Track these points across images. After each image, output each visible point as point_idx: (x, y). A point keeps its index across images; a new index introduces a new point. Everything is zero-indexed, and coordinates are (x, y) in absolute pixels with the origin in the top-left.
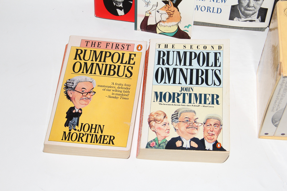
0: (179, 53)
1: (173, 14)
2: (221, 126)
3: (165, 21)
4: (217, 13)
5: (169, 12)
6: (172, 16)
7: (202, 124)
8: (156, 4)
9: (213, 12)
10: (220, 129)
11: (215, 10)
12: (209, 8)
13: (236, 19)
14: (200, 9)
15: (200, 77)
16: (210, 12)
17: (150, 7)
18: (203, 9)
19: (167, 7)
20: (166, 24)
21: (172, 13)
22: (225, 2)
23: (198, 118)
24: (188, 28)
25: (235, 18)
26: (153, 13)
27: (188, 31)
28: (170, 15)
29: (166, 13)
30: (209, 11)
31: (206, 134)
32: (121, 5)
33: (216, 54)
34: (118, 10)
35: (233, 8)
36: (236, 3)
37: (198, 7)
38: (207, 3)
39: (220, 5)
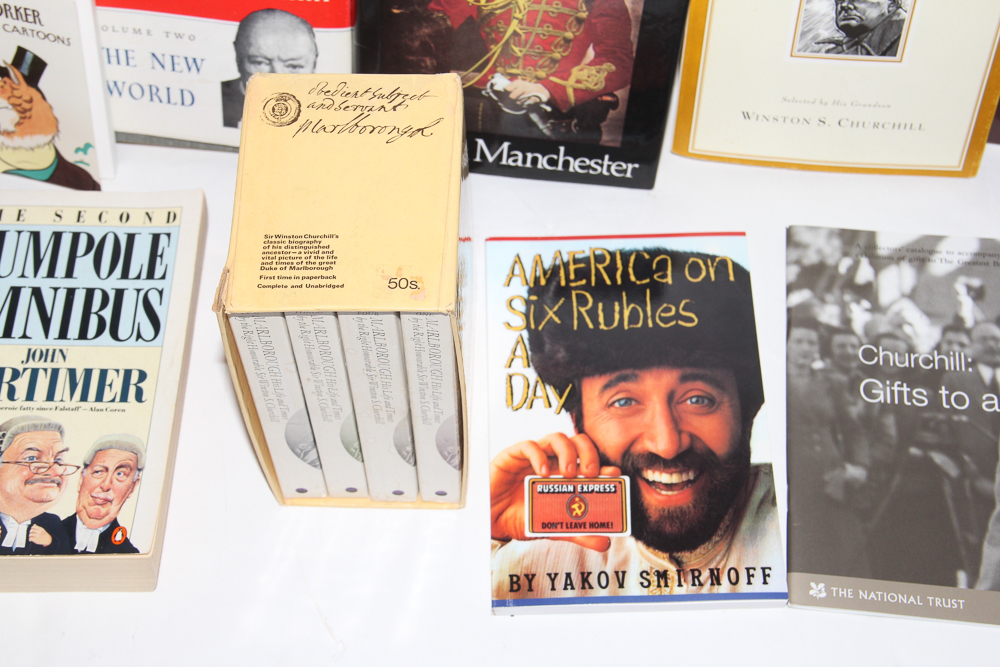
0: (36, 236)
1: (30, 110)
2: (137, 472)
3: (13, 132)
4: (183, 104)
5: (18, 101)
6: (28, 114)
7: (78, 467)
9: (169, 102)
10: (134, 483)
11: (176, 97)
12: (154, 90)
14: (126, 92)
15: (96, 313)
16: (160, 101)
18: (137, 91)
19: (7, 87)
20: (17, 141)
21: (26, 106)
22: (198, 70)
23: (67, 450)
24: (85, 153)
25: (240, 120)
27: (88, 164)
28: (24, 113)
29: (10, 107)
31: (87, 500)
33: (156, 238)
35: (229, 88)
36: (234, 74)
37: (120, 85)
38: (142, 72)
39: (182, 80)
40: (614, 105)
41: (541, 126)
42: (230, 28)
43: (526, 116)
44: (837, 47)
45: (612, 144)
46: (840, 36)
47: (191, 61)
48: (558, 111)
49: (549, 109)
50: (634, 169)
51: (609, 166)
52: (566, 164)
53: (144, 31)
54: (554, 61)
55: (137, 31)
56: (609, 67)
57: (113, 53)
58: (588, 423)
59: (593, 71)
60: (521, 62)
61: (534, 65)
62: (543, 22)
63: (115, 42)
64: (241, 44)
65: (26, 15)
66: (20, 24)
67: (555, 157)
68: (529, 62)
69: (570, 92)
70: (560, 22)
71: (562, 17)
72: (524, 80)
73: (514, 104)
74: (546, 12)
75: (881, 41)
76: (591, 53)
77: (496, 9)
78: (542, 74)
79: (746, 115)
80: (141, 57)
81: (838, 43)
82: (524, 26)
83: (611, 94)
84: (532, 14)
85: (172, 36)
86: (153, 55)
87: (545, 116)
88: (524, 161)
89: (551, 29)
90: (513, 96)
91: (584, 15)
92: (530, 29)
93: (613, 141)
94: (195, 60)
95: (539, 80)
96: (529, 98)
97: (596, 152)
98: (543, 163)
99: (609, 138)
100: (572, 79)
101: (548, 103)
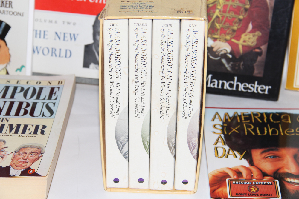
2: (41, 154)
4: (66, 57)
7: (12, 153)
9: (60, 56)
10: (39, 158)
11: (63, 54)
12: (54, 50)
13: (92, 65)
14: (41, 52)
15: (24, 109)
16: (56, 56)
18: (46, 51)
22: (75, 39)
23: (7, 147)
24: (21, 71)
25: (90, 64)
30: (54, 54)
31: (15, 162)
33: (52, 89)
35: (88, 48)
36: (90, 41)
37: (39, 48)
38: (50, 42)
39: (68, 45)
40: (260, 54)
41: (227, 66)
42: (92, 18)
43: (220, 60)
45: (259, 75)
47: (72, 35)
48: (234, 58)
49: (230, 56)
50: (269, 89)
51: (257, 88)
52: (237, 86)
53: (54, 22)
54: (234, 31)
55: (51, 22)
56: (258, 33)
57: (38, 32)
58: (256, 163)
59: (251, 35)
60: (219, 32)
61: (225, 33)
62: (230, 11)
63: (40, 27)
64: (96, 27)
65: (6, 4)
66: (2, 9)
67: (232, 82)
68: (223, 31)
69: (241, 47)
70: (237, 11)
71: (239, 8)
72: (220, 41)
74: (231, 6)
76: (250, 27)
77: (210, 4)
78: (228, 37)
80: (51, 35)
82: (222, 13)
83: (259, 48)
84: (225, 6)
85: (66, 24)
86: (56, 33)
87: (229, 60)
88: (218, 85)
89: (233, 14)
90: (214, 50)
91: (248, 7)
92: (224, 14)
93: (260, 73)
94: (74, 35)
95: (227, 41)
96: (222, 51)
97: (251, 80)
98: (227, 86)
99: (257, 72)
100: (242, 40)
101: (230, 53)
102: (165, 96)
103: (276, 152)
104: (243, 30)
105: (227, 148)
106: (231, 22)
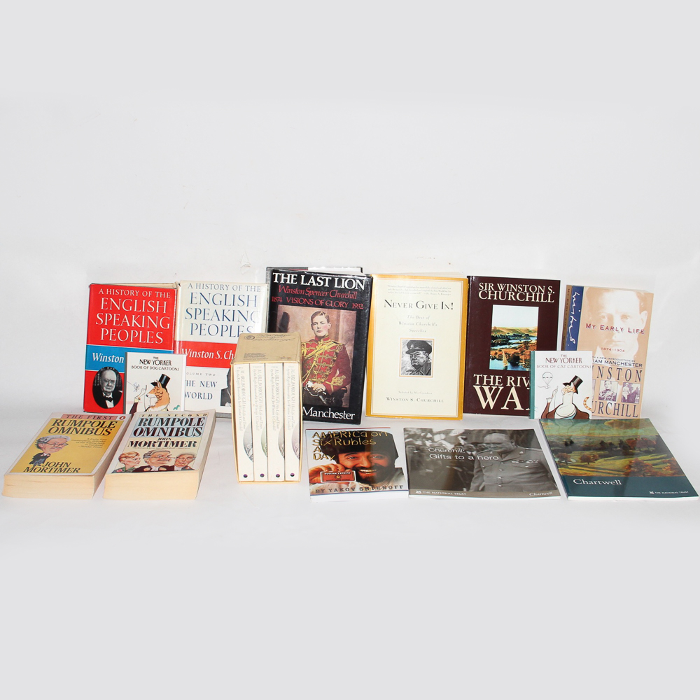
0: (162, 419)
1: (162, 396)
2: (194, 458)
3: (154, 406)
4: (208, 399)
5: (158, 394)
6: (161, 398)
7: (175, 458)
8: (145, 387)
9: (204, 398)
10: (193, 460)
11: (206, 397)
12: (200, 394)
13: (227, 404)
14: (190, 396)
15: (181, 432)
16: (201, 398)
17: (139, 391)
18: (194, 396)
19: (156, 390)
20: (155, 409)
21: (160, 395)
22: (215, 386)
23: (171, 455)
25: (225, 403)
26: (142, 398)
28: (159, 398)
29: (155, 397)
31: (177, 463)
32: (111, 396)
33: (200, 419)
34: (107, 402)
35: (223, 392)
37: (189, 393)
38: (197, 388)
39: (210, 390)
40: (346, 391)
41: (323, 400)
43: (318, 397)
44: (413, 373)
46: (413, 368)
48: (328, 395)
49: (325, 394)
50: (354, 416)
51: (345, 415)
52: (331, 415)
53: (199, 374)
54: (327, 375)
55: (197, 374)
56: (344, 377)
57: (189, 382)
59: (339, 378)
60: (316, 377)
61: (321, 377)
62: (323, 362)
63: (190, 378)
64: (229, 377)
65: (167, 362)
66: (164, 366)
67: (328, 412)
68: (319, 376)
69: (332, 386)
70: (328, 361)
72: (317, 383)
73: (314, 392)
74: (324, 358)
75: (426, 370)
76: (338, 372)
77: (309, 357)
78: (323, 380)
79: (388, 399)
80: (197, 383)
81: (413, 371)
82: (317, 363)
83: (345, 387)
84: (320, 359)
85: (208, 375)
86: (201, 382)
87: (324, 396)
88: (318, 415)
89: (325, 364)
90: (314, 389)
91: (335, 359)
92: (319, 364)
94: (214, 383)
95: (322, 383)
96: (319, 390)
97: (341, 410)
98: (324, 415)
99: (345, 404)
100: (333, 382)
101: (325, 392)
102: (275, 415)
103: (355, 455)
104: (333, 375)
105: (322, 454)
106: (325, 369)
